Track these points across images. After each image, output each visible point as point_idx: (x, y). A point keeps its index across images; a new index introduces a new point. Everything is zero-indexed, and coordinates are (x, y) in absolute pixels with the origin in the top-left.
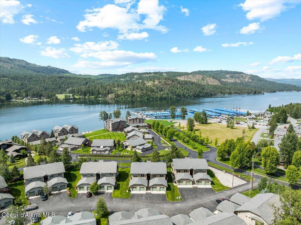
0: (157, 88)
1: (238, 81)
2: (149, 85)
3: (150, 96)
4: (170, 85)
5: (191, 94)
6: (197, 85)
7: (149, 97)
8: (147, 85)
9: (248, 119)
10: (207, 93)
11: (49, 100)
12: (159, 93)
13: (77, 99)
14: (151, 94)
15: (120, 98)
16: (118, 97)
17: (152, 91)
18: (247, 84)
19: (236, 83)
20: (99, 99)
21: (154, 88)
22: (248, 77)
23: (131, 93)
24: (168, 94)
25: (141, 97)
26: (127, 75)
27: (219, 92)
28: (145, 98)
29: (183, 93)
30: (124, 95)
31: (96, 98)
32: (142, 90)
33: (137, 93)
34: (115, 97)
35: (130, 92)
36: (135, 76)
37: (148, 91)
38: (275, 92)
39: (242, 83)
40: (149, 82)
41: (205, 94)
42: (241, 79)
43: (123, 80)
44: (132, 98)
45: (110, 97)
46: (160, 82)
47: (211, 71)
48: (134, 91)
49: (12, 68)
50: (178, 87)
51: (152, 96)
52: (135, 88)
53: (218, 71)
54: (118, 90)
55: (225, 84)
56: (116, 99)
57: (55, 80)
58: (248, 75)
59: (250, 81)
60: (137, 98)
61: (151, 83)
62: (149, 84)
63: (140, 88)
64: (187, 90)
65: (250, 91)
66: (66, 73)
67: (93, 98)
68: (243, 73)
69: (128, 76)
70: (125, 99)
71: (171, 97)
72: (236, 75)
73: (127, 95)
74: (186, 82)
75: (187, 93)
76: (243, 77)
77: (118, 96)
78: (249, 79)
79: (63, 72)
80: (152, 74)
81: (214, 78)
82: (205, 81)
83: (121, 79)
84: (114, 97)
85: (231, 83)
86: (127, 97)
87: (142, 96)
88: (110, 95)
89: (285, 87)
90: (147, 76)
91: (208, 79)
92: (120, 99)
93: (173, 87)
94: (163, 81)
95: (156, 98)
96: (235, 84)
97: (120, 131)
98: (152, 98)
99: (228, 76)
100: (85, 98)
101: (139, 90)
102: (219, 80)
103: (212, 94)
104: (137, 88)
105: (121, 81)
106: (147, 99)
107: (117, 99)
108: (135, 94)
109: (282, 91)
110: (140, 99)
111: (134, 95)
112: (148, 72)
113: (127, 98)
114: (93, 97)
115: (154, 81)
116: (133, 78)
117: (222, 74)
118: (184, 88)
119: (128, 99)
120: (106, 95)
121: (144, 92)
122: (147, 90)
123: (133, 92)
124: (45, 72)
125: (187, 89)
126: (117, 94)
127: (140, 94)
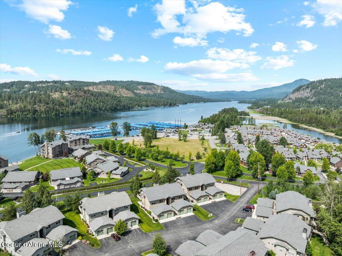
0: (67, 101)
1: (151, 93)
2: (55, 97)
3: (59, 110)
4: (82, 97)
5: (108, 107)
6: (112, 97)
7: (58, 113)
8: (53, 97)
9: (190, 131)
10: (124, 106)
12: (70, 107)
14: (60, 109)
16: (12, 114)
17: (61, 104)
18: (160, 96)
19: (149, 95)
21: (63, 101)
22: (160, 88)
23: (32, 107)
24: (81, 108)
26: (12, 84)
27: (136, 105)
28: (53, 113)
29: (99, 107)
30: (22, 111)
32: (48, 104)
33: (41, 108)
34: (8, 114)
35: (29, 107)
36: (25, 86)
37: (56, 105)
38: (186, 103)
39: (155, 95)
40: (54, 94)
41: (123, 108)
42: (153, 91)
43: (8, 90)
44: (34, 114)
46: (70, 94)
47: (121, 81)
48: (35, 104)
50: (92, 100)
51: (62, 111)
52: (37, 101)
53: (128, 81)
54: (10, 105)
55: (139, 95)
56: (9, 116)
58: (159, 86)
59: (163, 92)
60: (41, 114)
61: (58, 94)
62: (55, 96)
63: (44, 101)
64: (103, 102)
65: (166, 103)
68: (154, 84)
69: (14, 86)
70: (23, 116)
71: (86, 112)
72: (148, 86)
74: (100, 94)
75: (103, 107)
76: (154, 88)
77: (12, 112)
78: (161, 90)
80: (51, 84)
81: (127, 89)
82: (118, 92)
83: (5, 90)
84: (6, 114)
85: (144, 95)
86: (26, 113)
87: (48, 111)
89: (193, 98)
90: (43, 85)
91: (121, 90)
93: (87, 100)
94: (73, 93)
95: (67, 114)
97: (64, 156)
98: (62, 113)
99: (140, 87)
101: (43, 104)
102: (133, 92)
103: (129, 107)
104: (40, 101)
105: (5, 92)
106: (56, 114)
107: (10, 116)
108: (38, 108)
109: (192, 103)
110: (45, 115)
111: (37, 111)
112: (44, 81)
113: (26, 115)
115: (61, 93)
116: (23, 88)
117: (133, 84)
118: (99, 101)
121: (51, 106)
122: (53, 103)
123: (35, 106)
125: (102, 101)
126: (11, 109)
127: (45, 109)
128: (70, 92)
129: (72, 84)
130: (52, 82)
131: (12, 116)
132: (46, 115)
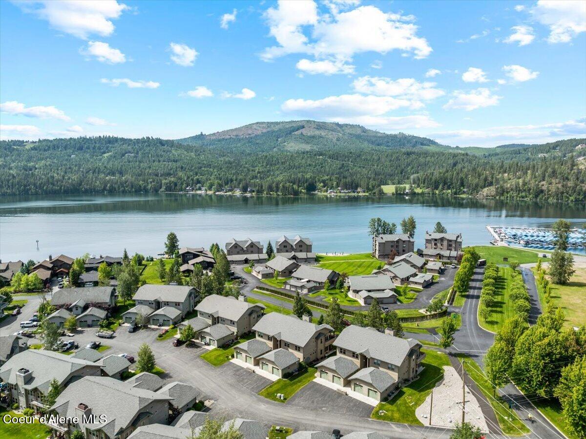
8: (581, 167)
13: (418, 194)
15: (508, 195)
16: (502, 194)
20: (462, 196)
23: (535, 185)
25: (559, 194)
28: (571, 198)
30: (518, 190)
31: (456, 193)
32: (566, 179)
33: (551, 186)
34: (497, 193)
35: (532, 184)
36: (577, 147)
43: (546, 155)
44: (536, 196)
45: (485, 194)
48: (544, 180)
49: (338, 140)
52: (547, 174)
56: (497, 198)
57: (398, 159)
60: (548, 198)
63: (560, 173)
66: (428, 145)
67: (449, 193)
69: (558, 148)
70: (518, 199)
73: (525, 190)
77: (502, 191)
79: (422, 144)
83: (541, 155)
84: (493, 193)
86: (523, 194)
87: (562, 193)
88: (486, 189)
92: (507, 197)
100: (433, 194)
101: (557, 180)
104: (553, 175)
106: (577, 200)
107: (500, 198)
108: (545, 187)
110: (555, 201)
111: (542, 191)
113: (523, 197)
114: (450, 191)
119: (525, 199)
120: (476, 188)
121: (571, 183)
122: (578, 179)
123: (542, 183)
124: (390, 144)
126: (502, 187)
127: (558, 188)
131: (502, 198)
132: (558, 199)
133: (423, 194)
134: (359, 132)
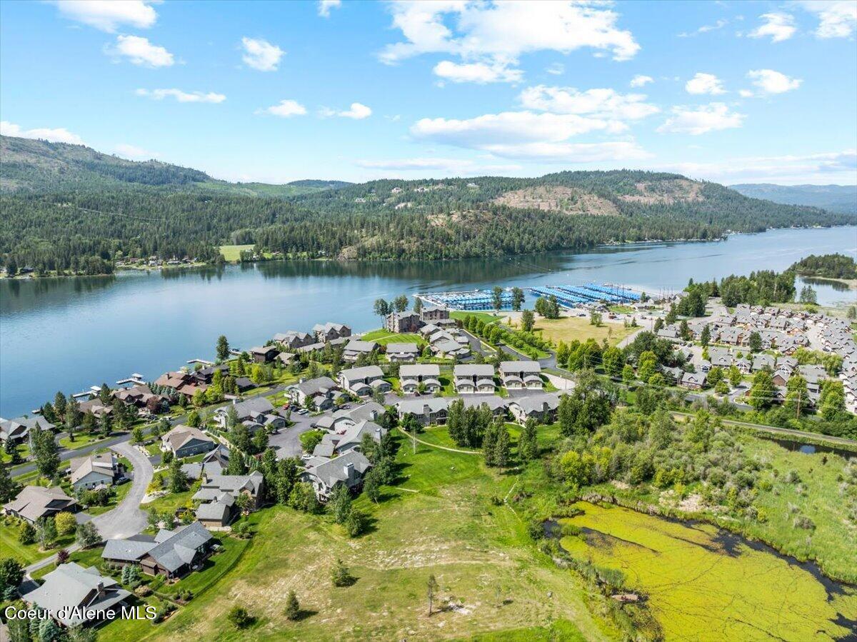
0: (458, 232)
1: (668, 200)
2: (437, 225)
3: (441, 250)
4: (487, 222)
5: (539, 244)
7: (439, 255)
8: (433, 224)
10: (579, 241)
11: (204, 264)
12: (463, 243)
13: (269, 260)
14: (443, 248)
15: (371, 256)
16: (365, 256)
17: (447, 239)
18: (690, 210)
19: (662, 207)
20: (320, 259)
21: (450, 232)
22: (696, 187)
23: (396, 244)
24: (483, 246)
25: (420, 253)
26: (372, 186)
27: (611, 237)
28: (430, 256)
29: (520, 243)
30: (381, 249)
31: (313, 257)
32: (423, 237)
33: (410, 245)
34: (359, 255)
35: (392, 243)
36: (393, 191)
37: (437, 240)
38: (762, 230)
39: (677, 207)
40: (436, 217)
41: (575, 244)
42: (677, 196)
43: (363, 201)
44: (399, 256)
45: (346, 256)
46: (464, 217)
47: (597, 173)
48: (403, 239)
49: (62, 171)
50: (508, 228)
51: (447, 252)
52: (405, 232)
53: (616, 172)
54: (362, 237)
55: (630, 210)
56: (360, 259)
58: (695, 182)
59: (701, 199)
60: (411, 257)
61: (442, 219)
62: (437, 222)
63: (417, 232)
64: (531, 233)
65: (691, 231)
66: (202, 182)
67: (305, 257)
68: (682, 177)
69: (373, 191)
70: (382, 259)
71: (491, 254)
72: (665, 183)
73: (386, 251)
74: (528, 215)
75: (528, 243)
76: (681, 188)
77: (364, 252)
78: (697, 193)
80: (440, 186)
81: (601, 195)
82: (579, 205)
83: (357, 200)
84: (355, 255)
85: (647, 207)
86: (386, 254)
87: (422, 252)
88: (345, 250)
89: (795, 215)
90: (426, 190)
91: (586, 197)
92: (370, 258)
93: (496, 229)
94: (471, 214)
95: (455, 257)
96: (660, 208)
97: (412, 331)
98: (446, 256)
99: (641, 186)
100: (286, 259)
101: (415, 238)
102: (615, 201)
103: (592, 241)
104: (411, 233)
106: (435, 258)
107: (363, 259)
108: (406, 246)
109: (785, 227)
110: (417, 259)
111: (404, 251)
112: (428, 179)
113: (386, 258)
114: (305, 254)
115: (449, 215)
116: (389, 196)
117: (625, 181)
118: (521, 229)
119: (389, 260)
120: (336, 250)
121: (428, 241)
122: (433, 237)
123: (402, 241)
125: (530, 230)
126: (363, 247)
127: (418, 247)
128: (464, 213)
129: (481, 186)
130: (443, 182)
131: (365, 259)
132: (419, 258)
133: (274, 259)
134: (89, 158)
